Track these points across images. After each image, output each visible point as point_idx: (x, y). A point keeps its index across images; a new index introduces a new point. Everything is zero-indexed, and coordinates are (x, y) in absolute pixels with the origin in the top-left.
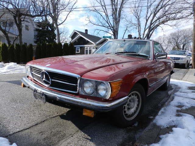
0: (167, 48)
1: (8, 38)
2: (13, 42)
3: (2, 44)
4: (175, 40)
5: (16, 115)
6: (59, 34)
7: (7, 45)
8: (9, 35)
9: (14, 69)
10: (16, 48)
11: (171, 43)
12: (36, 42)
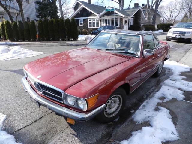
0: (178, 15)
1: (9, 14)
2: (15, 18)
3: (6, 22)
4: (188, 5)
5: (20, 111)
6: (61, 6)
7: (10, 22)
8: (11, 10)
9: (18, 54)
10: (19, 25)
11: (183, 9)
12: (38, 17)
